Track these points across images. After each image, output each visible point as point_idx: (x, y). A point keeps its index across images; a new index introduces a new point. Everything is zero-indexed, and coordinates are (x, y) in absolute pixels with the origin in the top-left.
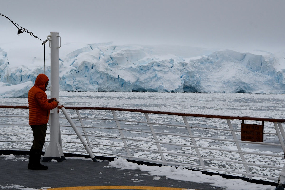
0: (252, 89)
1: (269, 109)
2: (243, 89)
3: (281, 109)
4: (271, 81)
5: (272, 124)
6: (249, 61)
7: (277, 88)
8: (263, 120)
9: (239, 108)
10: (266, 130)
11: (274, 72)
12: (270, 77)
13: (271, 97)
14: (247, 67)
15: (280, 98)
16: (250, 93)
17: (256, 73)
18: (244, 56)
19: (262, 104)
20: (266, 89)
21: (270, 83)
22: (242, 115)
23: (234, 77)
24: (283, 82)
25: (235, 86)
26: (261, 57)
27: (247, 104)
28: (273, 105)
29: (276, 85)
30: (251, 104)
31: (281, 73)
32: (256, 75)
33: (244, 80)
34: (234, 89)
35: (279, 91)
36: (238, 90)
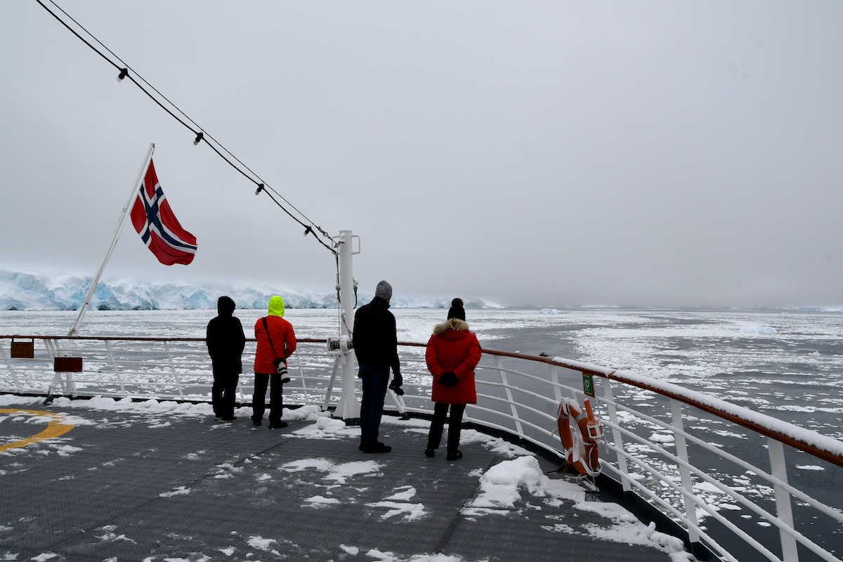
0: (24, 307)
1: (38, 325)
2: (15, 306)
3: (49, 324)
4: (43, 299)
5: (42, 340)
6: (21, 280)
7: (49, 306)
8: (33, 338)
9: (6, 325)
10: (36, 346)
11: (46, 291)
12: (42, 295)
13: (43, 313)
14: (19, 285)
15: (51, 315)
16: (22, 310)
17: (28, 291)
18: (16, 275)
19: (30, 321)
20: (38, 306)
21: (42, 301)
22: (11, 334)
23: (4, 295)
24: (55, 300)
25: (6, 303)
26: (33, 277)
27: (16, 320)
28: (42, 321)
29: (49, 302)
30: (19, 321)
31: (53, 292)
32: (28, 293)
33: (16, 299)
34: (5, 306)
35: (51, 308)
36: (10, 308)
